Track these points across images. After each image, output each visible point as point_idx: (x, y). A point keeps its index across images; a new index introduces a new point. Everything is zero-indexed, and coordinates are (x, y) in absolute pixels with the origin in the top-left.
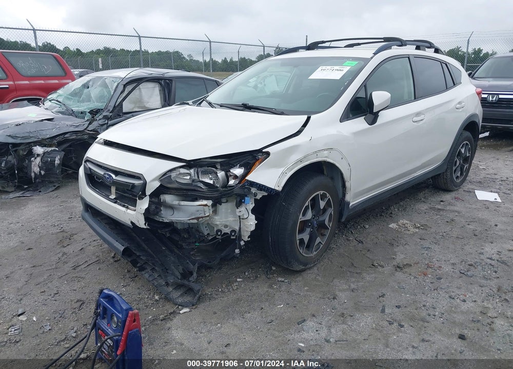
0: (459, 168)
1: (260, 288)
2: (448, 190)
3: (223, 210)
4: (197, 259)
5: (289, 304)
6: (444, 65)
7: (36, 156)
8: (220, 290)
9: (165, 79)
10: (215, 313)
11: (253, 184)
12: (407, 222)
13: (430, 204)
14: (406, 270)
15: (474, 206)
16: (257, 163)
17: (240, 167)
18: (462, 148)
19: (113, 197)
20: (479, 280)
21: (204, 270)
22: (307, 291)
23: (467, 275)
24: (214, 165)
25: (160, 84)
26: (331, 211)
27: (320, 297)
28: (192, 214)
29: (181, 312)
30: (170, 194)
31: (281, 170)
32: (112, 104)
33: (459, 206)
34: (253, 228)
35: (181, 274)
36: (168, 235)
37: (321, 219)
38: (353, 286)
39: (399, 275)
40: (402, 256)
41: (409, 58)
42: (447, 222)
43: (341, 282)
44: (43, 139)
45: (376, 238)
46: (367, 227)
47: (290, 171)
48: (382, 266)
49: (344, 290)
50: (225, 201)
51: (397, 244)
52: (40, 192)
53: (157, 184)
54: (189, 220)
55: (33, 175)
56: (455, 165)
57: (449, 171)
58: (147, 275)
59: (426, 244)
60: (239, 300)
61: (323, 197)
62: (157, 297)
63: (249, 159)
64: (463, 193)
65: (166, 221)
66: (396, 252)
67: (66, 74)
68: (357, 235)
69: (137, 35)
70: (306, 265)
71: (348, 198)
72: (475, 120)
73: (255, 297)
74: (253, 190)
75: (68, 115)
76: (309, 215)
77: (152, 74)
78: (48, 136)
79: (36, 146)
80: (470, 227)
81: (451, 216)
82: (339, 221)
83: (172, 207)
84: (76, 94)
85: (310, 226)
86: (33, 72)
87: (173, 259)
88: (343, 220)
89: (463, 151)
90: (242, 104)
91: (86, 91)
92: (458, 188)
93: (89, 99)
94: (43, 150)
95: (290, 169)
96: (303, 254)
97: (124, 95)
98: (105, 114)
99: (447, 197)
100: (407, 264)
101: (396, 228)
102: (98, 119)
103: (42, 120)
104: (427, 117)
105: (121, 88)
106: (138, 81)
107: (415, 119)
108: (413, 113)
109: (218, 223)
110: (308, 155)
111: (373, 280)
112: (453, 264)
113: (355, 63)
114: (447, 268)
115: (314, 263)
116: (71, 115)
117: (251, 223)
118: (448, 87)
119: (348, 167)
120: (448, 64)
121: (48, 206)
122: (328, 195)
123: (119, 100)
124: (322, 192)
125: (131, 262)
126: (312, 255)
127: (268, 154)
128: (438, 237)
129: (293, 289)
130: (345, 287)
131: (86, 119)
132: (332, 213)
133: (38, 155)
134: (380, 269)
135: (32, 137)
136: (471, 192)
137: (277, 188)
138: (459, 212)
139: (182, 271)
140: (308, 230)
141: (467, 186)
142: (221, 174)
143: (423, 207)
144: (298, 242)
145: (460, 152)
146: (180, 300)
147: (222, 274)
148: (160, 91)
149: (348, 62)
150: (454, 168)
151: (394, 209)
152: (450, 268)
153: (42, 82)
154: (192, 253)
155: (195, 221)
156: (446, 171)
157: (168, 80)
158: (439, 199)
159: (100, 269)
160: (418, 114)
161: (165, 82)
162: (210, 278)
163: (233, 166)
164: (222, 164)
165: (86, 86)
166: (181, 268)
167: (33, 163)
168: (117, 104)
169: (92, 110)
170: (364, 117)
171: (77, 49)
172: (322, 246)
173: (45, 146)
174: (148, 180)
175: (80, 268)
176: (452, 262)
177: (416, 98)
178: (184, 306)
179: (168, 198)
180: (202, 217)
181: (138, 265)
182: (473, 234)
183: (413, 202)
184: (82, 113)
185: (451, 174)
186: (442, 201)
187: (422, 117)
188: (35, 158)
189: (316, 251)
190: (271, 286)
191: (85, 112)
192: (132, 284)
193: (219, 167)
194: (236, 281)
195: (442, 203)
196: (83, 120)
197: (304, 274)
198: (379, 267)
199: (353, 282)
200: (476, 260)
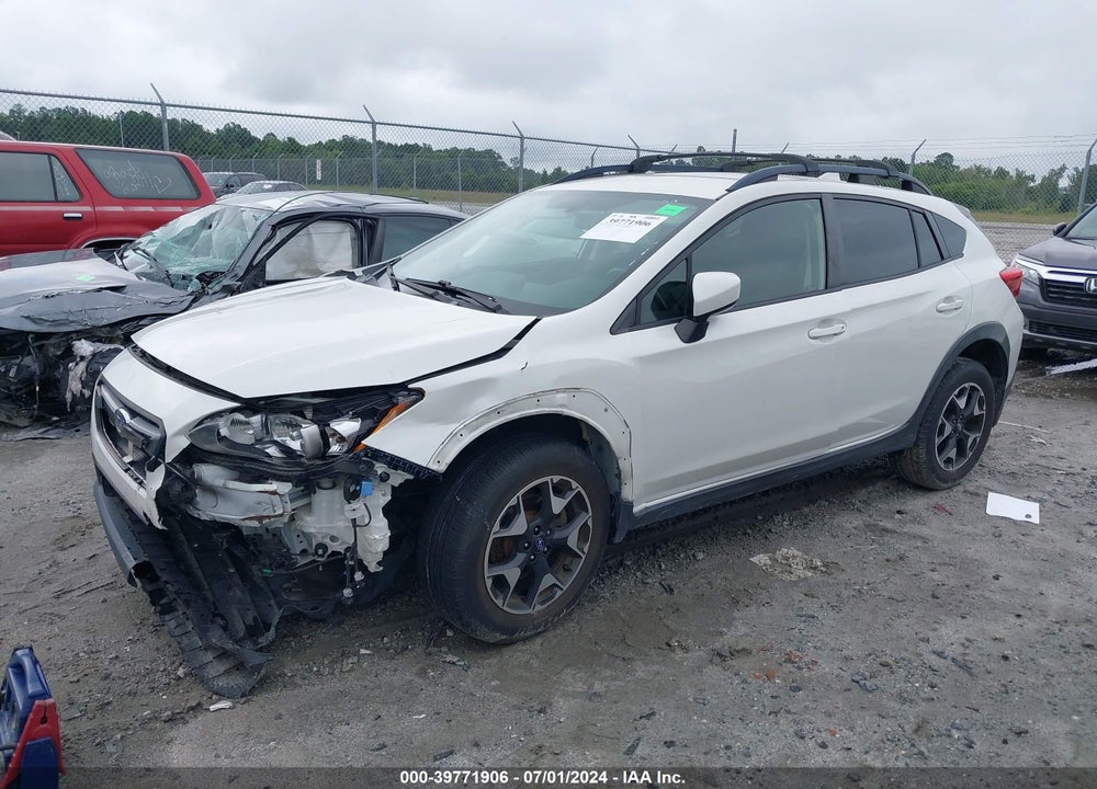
0: (953, 442)
1: (401, 672)
2: (923, 488)
3: (324, 504)
4: (293, 598)
5: (439, 714)
6: (918, 218)
7: (78, 359)
8: (315, 669)
9: (364, 217)
10: (279, 717)
11: (377, 455)
12: (796, 552)
13: (870, 516)
14: (734, 663)
15: (969, 529)
16: (394, 411)
17: (353, 418)
18: (958, 396)
19: (127, 459)
20: (885, 701)
21: (304, 624)
22: (494, 689)
23: (864, 688)
24: (299, 411)
25: (354, 225)
26: (586, 518)
27: (514, 706)
28: (248, 509)
29: (212, 708)
30: (213, 463)
31: (451, 427)
32: (244, 263)
33: (935, 528)
34: (384, 545)
35: (248, 627)
36: (225, 546)
37: (558, 535)
38: (598, 687)
39: (714, 673)
40: (743, 630)
41: (821, 199)
42: (888, 560)
43: (578, 675)
44: (94, 327)
45: (710, 583)
46: (700, 556)
47: (471, 432)
48: (686, 649)
49: (574, 695)
50: (330, 485)
51: (747, 601)
52: (78, 431)
53: (184, 442)
54: (244, 519)
55: (69, 396)
56: (941, 432)
57: (922, 445)
58: (173, 624)
59: (811, 607)
60: (343, 693)
61: (560, 490)
62: (181, 672)
63: (378, 402)
64: (960, 496)
65: (204, 517)
66: (734, 619)
67: (199, 195)
68: (668, 573)
69: (369, 120)
70: (512, 634)
71: (628, 493)
72: (993, 337)
73: (377, 692)
74: (380, 468)
75: (158, 281)
76: (520, 526)
77: (339, 205)
78: (105, 322)
79: (79, 339)
80: (935, 576)
81: (902, 546)
82: (609, 541)
83: (212, 490)
84: (185, 239)
85: (526, 548)
86: (134, 189)
87: (239, 594)
88: (618, 539)
89: (962, 403)
90: (440, 283)
91: (205, 233)
92: (949, 485)
93: (207, 249)
94: (92, 349)
95: (469, 427)
96: (505, 608)
97: (271, 246)
98: (226, 282)
99: (918, 503)
100: (743, 649)
101: (765, 565)
102: (211, 292)
103: (100, 290)
104: (853, 328)
105: (266, 231)
106: (303, 219)
107: (817, 332)
108: (811, 318)
109: (313, 530)
110: (515, 401)
111: (651, 677)
112: (847, 659)
113: (678, 209)
114: (827, 667)
115: (536, 627)
116: (162, 281)
117: (378, 536)
118: (923, 264)
119: (624, 428)
120: (928, 214)
121: (78, 462)
122: (574, 484)
123: (260, 256)
124: (556, 479)
125: (151, 594)
126: (530, 611)
127: (421, 393)
128: (845, 594)
129: (467, 684)
130: (580, 687)
131: (190, 289)
132: (590, 523)
133: (82, 358)
134: (679, 654)
135: (73, 322)
136: (980, 497)
137: (434, 467)
138: (925, 540)
139: (250, 621)
140: (521, 557)
141: (975, 481)
142: (310, 430)
143: (851, 521)
144: (489, 583)
145: (953, 405)
146: (222, 683)
147: (336, 637)
148: (353, 239)
149: (668, 206)
150: (938, 441)
151: (782, 523)
152: (836, 667)
153: (150, 209)
154: (285, 586)
155: (255, 524)
156: (916, 444)
157: (370, 219)
158: (898, 507)
159: (104, 601)
160: (825, 322)
161: (365, 224)
162: (309, 641)
163: (338, 415)
164: (316, 409)
165: (206, 224)
166: (251, 614)
167: (71, 374)
168: (254, 264)
169: (203, 274)
170: (675, 325)
171: (290, 139)
172: (559, 593)
173: (100, 341)
174: (169, 433)
175: (68, 596)
176: (845, 652)
177: (829, 288)
178: (221, 695)
179: (208, 472)
180: (269, 517)
181: (163, 601)
182: (931, 593)
183: (835, 510)
184: (184, 278)
185: (930, 453)
186: (899, 512)
187: (836, 328)
188: (77, 364)
189: (543, 603)
190: (423, 673)
191: (191, 276)
192: (151, 640)
193: (309, 415)
194: (357, 653)
195: (897, 516)
196: (183, 293)
197: (507, 652)
198: (678, 651)
199: (602, 680)
200: (904, 654)
